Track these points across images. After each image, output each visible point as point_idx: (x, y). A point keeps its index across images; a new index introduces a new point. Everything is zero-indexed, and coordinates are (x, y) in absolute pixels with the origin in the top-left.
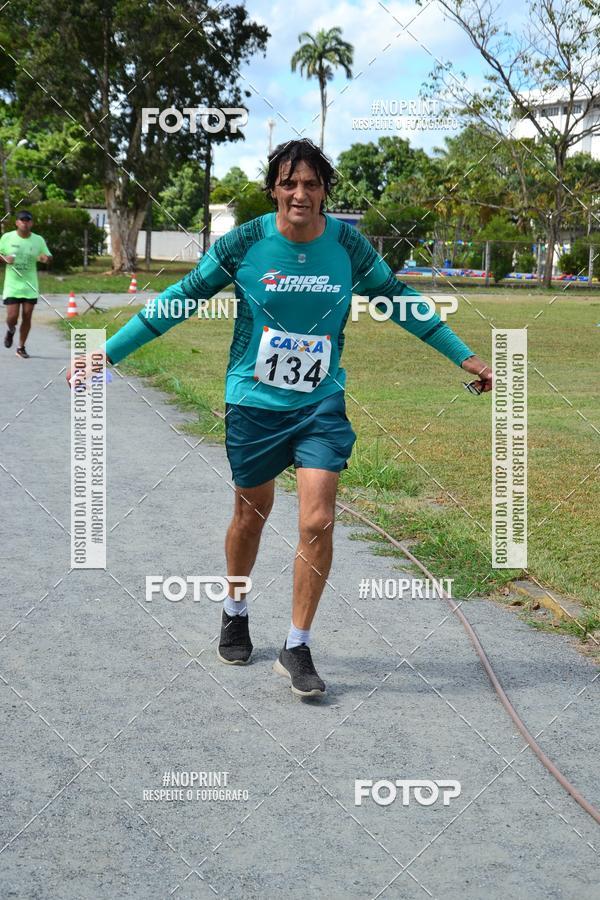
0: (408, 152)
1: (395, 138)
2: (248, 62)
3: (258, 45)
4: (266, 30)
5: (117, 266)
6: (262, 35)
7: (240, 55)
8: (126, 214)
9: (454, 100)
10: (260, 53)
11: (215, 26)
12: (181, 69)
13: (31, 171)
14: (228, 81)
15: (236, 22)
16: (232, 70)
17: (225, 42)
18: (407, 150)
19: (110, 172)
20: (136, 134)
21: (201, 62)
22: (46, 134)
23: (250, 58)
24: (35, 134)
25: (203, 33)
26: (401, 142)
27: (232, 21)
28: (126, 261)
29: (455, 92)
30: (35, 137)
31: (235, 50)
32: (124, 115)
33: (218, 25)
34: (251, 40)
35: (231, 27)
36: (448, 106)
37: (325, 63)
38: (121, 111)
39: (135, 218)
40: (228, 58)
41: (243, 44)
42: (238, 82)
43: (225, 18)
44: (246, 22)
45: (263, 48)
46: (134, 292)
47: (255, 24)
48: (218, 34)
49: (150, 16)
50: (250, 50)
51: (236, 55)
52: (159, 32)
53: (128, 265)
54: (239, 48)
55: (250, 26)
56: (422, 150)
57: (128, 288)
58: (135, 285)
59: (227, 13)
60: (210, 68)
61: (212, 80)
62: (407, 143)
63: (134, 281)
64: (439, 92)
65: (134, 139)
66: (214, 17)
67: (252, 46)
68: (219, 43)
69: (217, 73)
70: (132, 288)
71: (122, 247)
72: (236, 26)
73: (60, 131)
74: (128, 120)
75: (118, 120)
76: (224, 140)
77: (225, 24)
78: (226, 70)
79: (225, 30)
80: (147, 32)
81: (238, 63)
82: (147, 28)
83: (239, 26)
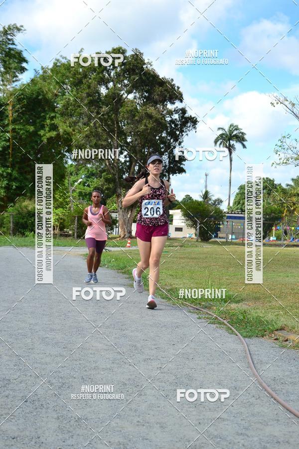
0: (273, 186)
1: (267, 178)
2: (187, 135)
3: (193, 126)
4: (196, 119)
5: (122, 236)
6: (194, 121)
7: (183, 131)
8: (127, 210)
9: (292, 153)
10: (194, 130)
11: (171, 117)
12: (154, 138)
13: (86, 197)
14: (177, 144)
15: (181, 115)
16: (179, 138)
17: (176, 125)
18: (273, 184)
19: (119, 189)
20: (132, 170)
21: (164, 135)
22: (93, 179)
23: (188, 133)
24: (88, 179)
25: (165, 120)
26: (270, 180)
27: (179, 115)
28: (126, 233)
29: (292, 149)
30: (88, 181)
31: (181, 129)
32: (126, 161)
33: (173, 117)
34: (189, 124)
35: (179, 117)
36: (289, 156)
37: (232, 142)
38: (125, 159)
39: (131, 212)
40: (178, 133)
41: (185, 126)
42: (182, 144)
43: (176, 113)
44: (186, 115)
45: (195, 128)
46: (129, 247)
47: (191, 116)
48: (172, 121)
49: (138, 112)
50: (188, 129)
51: (182, 131)
52: (143, 120)
53: (127, 235)
54: (183, 128)
55: (188, 117)
56: (280, 184)
57: (126, 245)
58: (129, 243)
59: (177, 111)
60: (169, 138)
61: (170, 144)
62: (273, 181)
63: (129, 241)
64: (284, 149)
65: (131, 173)
66: (170, 113)
67: (189, 127)
68: (173, 126)
69: (172, 140)
70: (128, 245)
71: (125, 227)
72: (181, 117)
73: (101, 178)
74: (128, 164)
75: (122, 164)
76: (176, 173)
77: (176, 116)
78: (176, 139)
79: (176, 119)
80: (137, 120)
81: (183, 135)
82: (136, 118)
83: (183, 117)
